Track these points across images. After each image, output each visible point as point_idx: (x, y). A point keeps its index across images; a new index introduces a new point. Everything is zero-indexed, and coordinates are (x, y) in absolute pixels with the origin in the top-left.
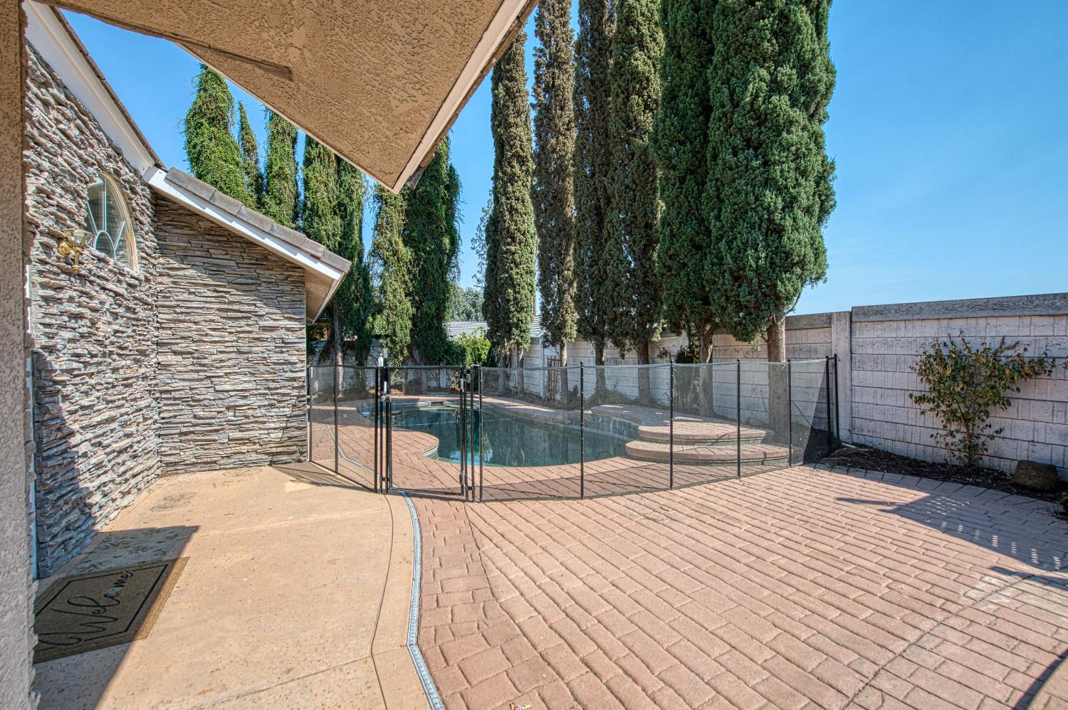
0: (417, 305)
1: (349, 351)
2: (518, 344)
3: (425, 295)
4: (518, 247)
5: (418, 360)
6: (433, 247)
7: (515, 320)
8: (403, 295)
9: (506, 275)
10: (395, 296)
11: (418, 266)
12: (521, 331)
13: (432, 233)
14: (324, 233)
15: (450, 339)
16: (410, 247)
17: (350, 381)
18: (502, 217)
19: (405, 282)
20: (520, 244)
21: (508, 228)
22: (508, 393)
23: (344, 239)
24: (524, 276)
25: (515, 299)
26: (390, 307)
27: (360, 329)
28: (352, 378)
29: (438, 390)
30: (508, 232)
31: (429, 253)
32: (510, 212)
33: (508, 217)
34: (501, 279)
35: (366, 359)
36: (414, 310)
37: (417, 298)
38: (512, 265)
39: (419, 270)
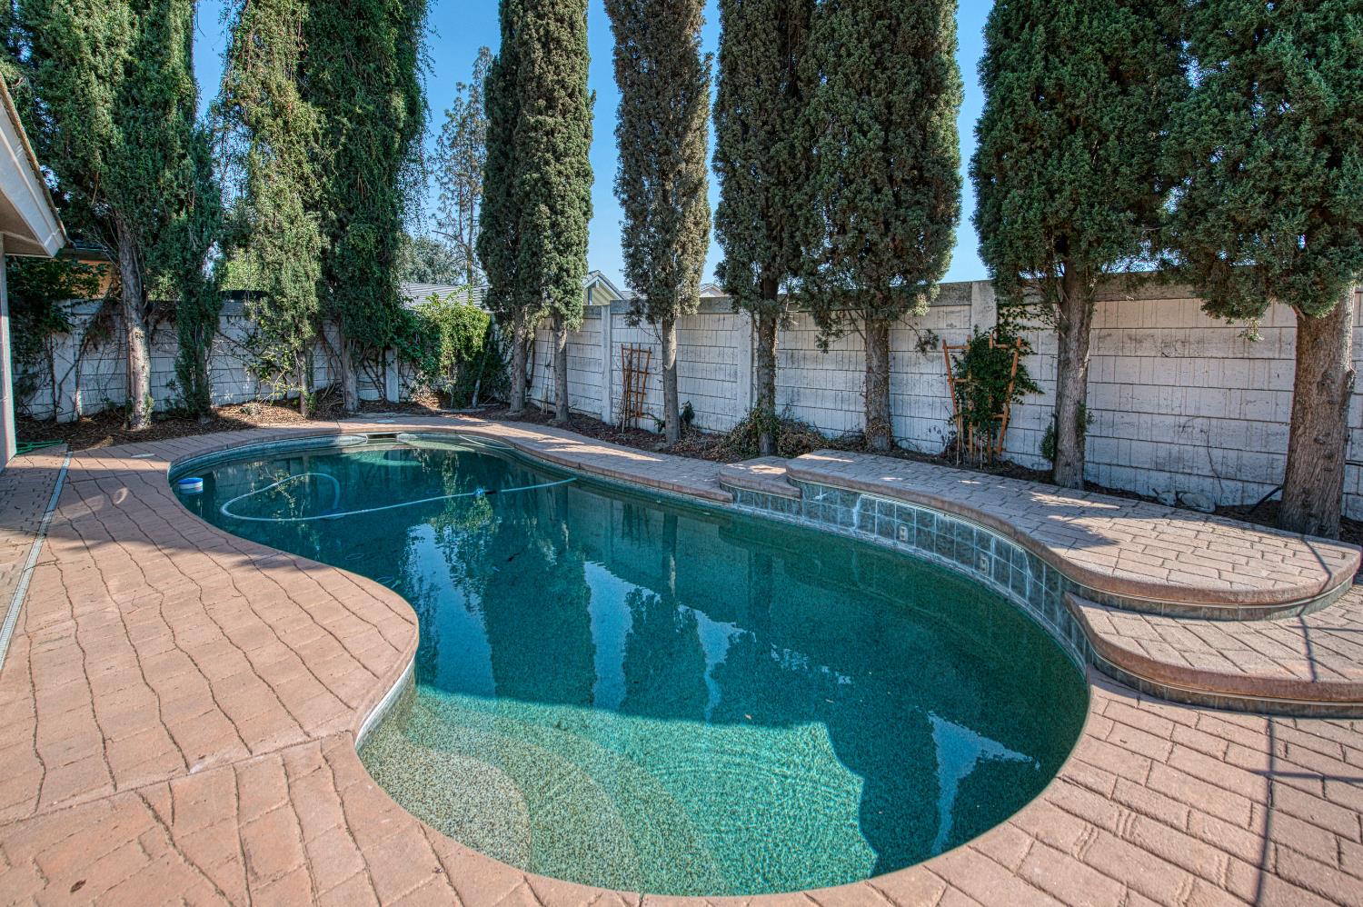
0: (335, 231)
1: (165, 325)
2: (558, 317)
3: (351, 211)
4: (560, 119)
5: (336, 346)
6: (371, 108)
7: (554, 269)
8: (299, 205)
9: (536, 175)
10: (278, 207)
11: (333, 145)
12: (566, 292)
13: (367, 81)
14: (82, 35)
15: (407, 306)
16: (315, 104)
17: (167, 392)
18: (527, 54)
19: (303, 178)
20: (564, 113)
21: (540, 77)
22: (532, 415)
23: (141, 58)
24: (573, 180)
25: (554, 225)
26: (266, 228)
27: (188, 275)
28: (171, 385)
29: (383, 407)
30: (539, 85)
31: (360, 121)
32: (545, 46)
33: (539, 54)
34: (523, 183)
35: (208, 344)
36: (327, 239)
37: (332, 215)
38: (548, 155)
39: (338, 155)
